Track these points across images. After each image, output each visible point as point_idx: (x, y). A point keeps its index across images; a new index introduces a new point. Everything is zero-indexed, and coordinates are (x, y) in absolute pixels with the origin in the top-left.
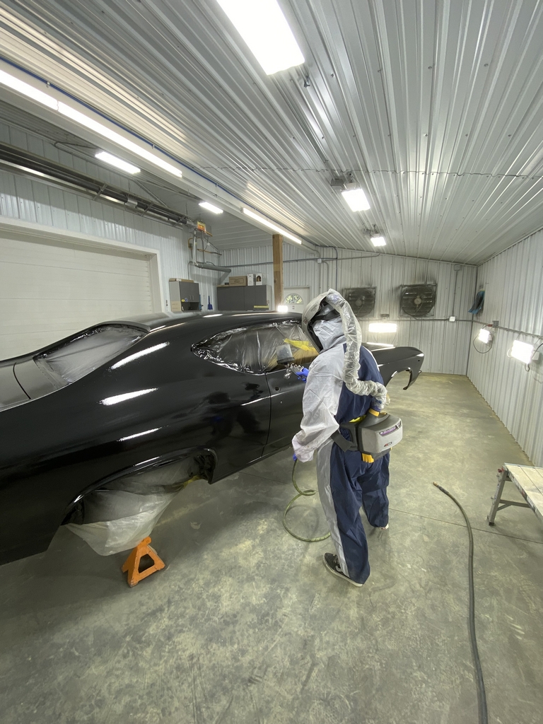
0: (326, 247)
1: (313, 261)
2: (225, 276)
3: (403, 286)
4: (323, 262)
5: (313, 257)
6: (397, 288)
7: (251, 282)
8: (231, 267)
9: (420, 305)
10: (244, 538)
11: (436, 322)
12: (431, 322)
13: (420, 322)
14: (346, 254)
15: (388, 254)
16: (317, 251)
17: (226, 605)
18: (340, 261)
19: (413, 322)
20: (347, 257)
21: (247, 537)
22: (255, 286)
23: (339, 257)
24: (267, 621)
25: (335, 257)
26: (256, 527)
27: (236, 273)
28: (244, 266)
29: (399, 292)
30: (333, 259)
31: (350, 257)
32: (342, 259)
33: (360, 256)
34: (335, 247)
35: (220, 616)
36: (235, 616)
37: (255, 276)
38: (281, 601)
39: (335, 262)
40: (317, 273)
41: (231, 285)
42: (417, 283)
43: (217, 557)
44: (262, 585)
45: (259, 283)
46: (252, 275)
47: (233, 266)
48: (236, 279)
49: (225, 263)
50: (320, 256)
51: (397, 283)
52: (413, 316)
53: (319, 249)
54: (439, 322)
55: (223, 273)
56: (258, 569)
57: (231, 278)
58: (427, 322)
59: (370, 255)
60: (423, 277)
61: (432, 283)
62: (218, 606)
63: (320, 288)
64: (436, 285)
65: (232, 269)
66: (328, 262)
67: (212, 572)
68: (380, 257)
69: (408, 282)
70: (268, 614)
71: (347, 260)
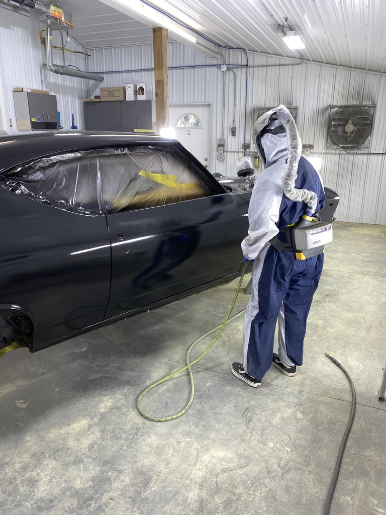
0: (234, 48)
1: (215, 69)
2: (95, 87)
3: (331, 107)
4: (228, 69)
5: (215, 62)
6: (324, 110)
7: (130, 96)
8: (103, 73)
9: (352, 133)
10: (80, 418)
11: (372, 157)
12: (366, 157)
13: (351, 157)
14: (259, 59)
15: (314, 61)
16: (221, 55)
17: (43, 491)
18: (252, 69)
19: (343, 156)
20: (261, 64)
21: (84, 417)
22: (136, 102)
23: (251, 63)
24: (89, 505)
25: (244, 63)
26: (98, 404)
27: (110, 82)
28: (122, 72)
29: (327, 115)
30: (242, 66)
31: (265, 63)
32: (253, 67)
33: (278, 62)
34: (244, 50)
35: (33, 502)
36: (51, 501)
37: (135, 86)
38: (111, 483)
39: (244, 70)
40: (220, 85)
41: (102, 99)
42: (350, 103)
44: (91, 467)
45: (141, 98)
46: (132, 86)
47: (106, 73)
48: (110, 91)
49: (95, 67)
50: (224, 61)
51: (325, 102)
52: (343, 148)
53: (224, 51)
54: (375, 157)
55: (92, 82)
56: (90, 450)
57: (103, 90)
58: (361, 157)
59: (291, 62)
60: (359, 95)
61: (369, 103)
62: (33, 491)
63: (224, 106)
64: (374, 106)
65: (105, 76)
66: (235, 70)
67: (33, 455)
68: (304, 65)
69: (339, 102)
70: (91, 498)
71: (261, 68)
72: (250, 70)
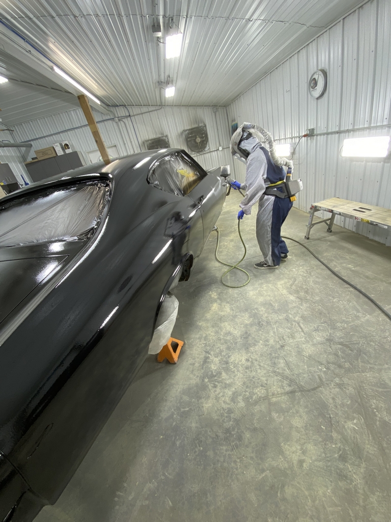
0: (118, 106)
1: (110, 122)
2: (28, 152)
3: (185, 131)
4: (119, 120)
5: (109, 117)
6: (182, 133)
7: (60, 152)
8: (30, 141)
9: (200, 143)
10: (211, 305)
11: (212, 153)
12: (209, 154)
13: (203, 156)
14: (136, 110)
15: (175, 106)
16: (111, 111)
17: (237, 333)
19: (198, 157)
20: (138, 113)
22: (66, 154)
23: (131, 114)
24: (262, 324)
25: (127, 114)
26: (211, 298)
28: (44, 137)
29: (184, 136)
30: (127, 117)
31: (140, 112)
32: (134, 116)
33: (147, 110)
34: (125, 106)
35: (240, 338)
36: (246, 333)
37: (61, 145)
38: (259, 314)
39: (129, 119)
40: (117, 131)
41: (40, 159)
42: (194, 126)
43: (207, 320)
44: (244, 315)
45: (68, 151)
46: (58, 144)
50: (114, 115)
51: (180, 129)
52: (198, 152)
53: (112, 109)
54: (214, 153)
57: (36, 152)
58: (207, 155)
59: (155, 109)
61: (202, 124)
62: (234, 336)
63: (125, 144)
64: (205, 126)
66: (123, 120)
68: (163, 109)
69: (188, 127)
70: (260, 322)
71: (138, 116)
72: (133, 118)
